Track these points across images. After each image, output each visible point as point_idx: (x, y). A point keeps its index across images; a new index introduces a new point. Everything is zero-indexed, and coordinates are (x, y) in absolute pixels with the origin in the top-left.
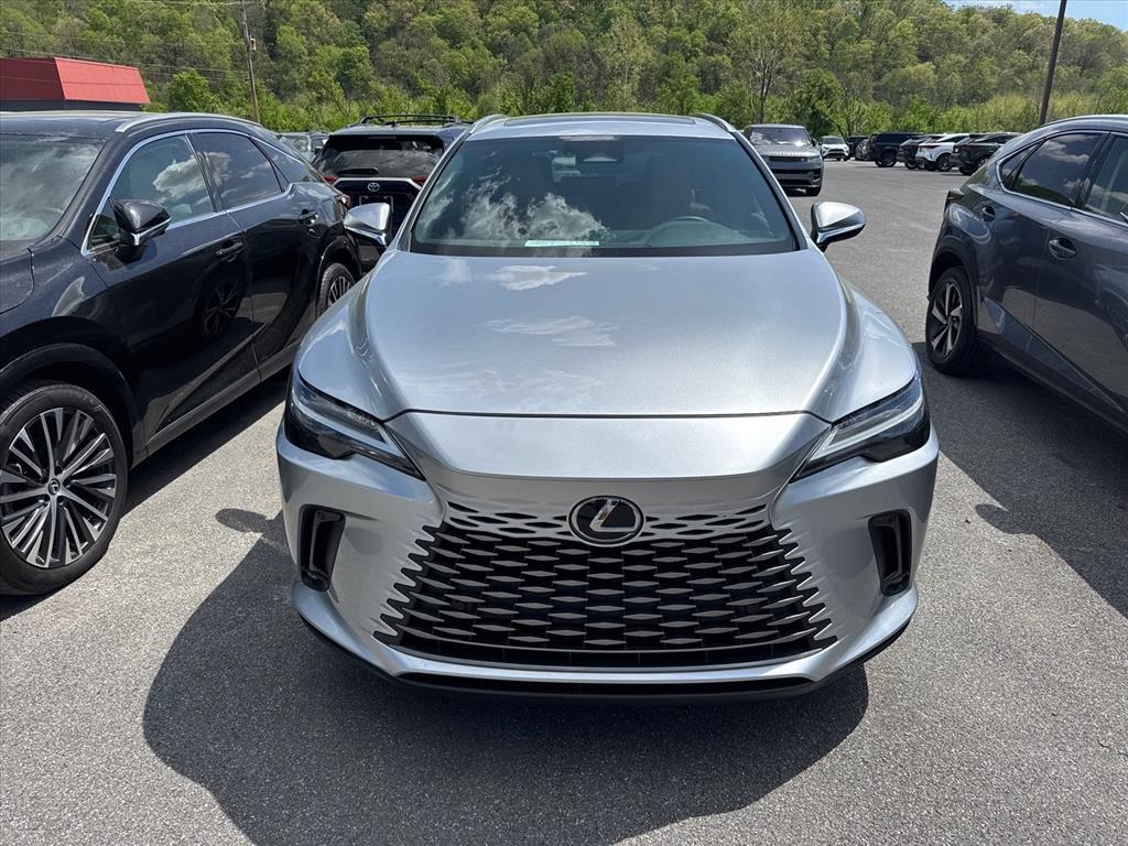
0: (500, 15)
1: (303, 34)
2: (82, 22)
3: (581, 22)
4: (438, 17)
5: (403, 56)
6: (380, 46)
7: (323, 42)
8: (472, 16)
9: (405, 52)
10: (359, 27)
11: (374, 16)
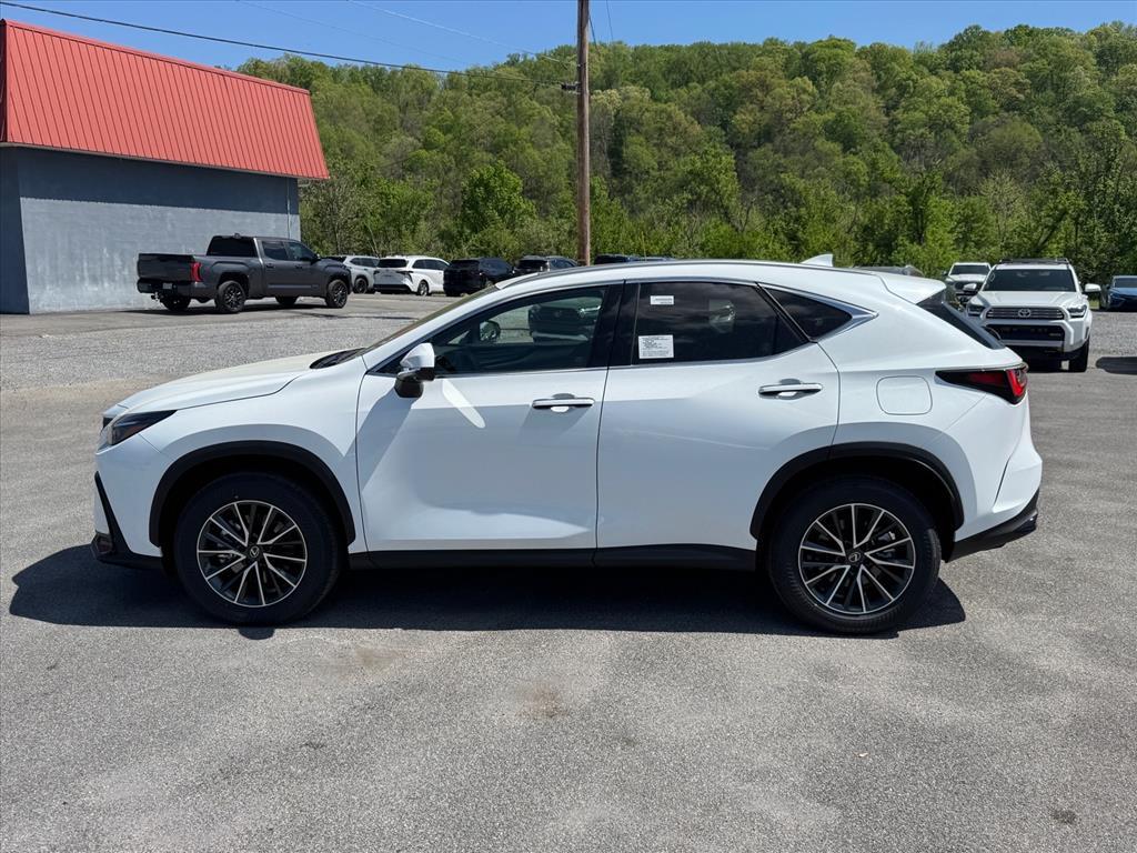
0: (916, 109)
1: (655, 145)
2: (415, 141)
3: (1032, 114)
4: (830, 116)
5: (779, 165)
6: (750, 154)
7: (676, 153)
8: (873, 113)
9: (782, 161)
10: (724, 133)
11: (744, 118)
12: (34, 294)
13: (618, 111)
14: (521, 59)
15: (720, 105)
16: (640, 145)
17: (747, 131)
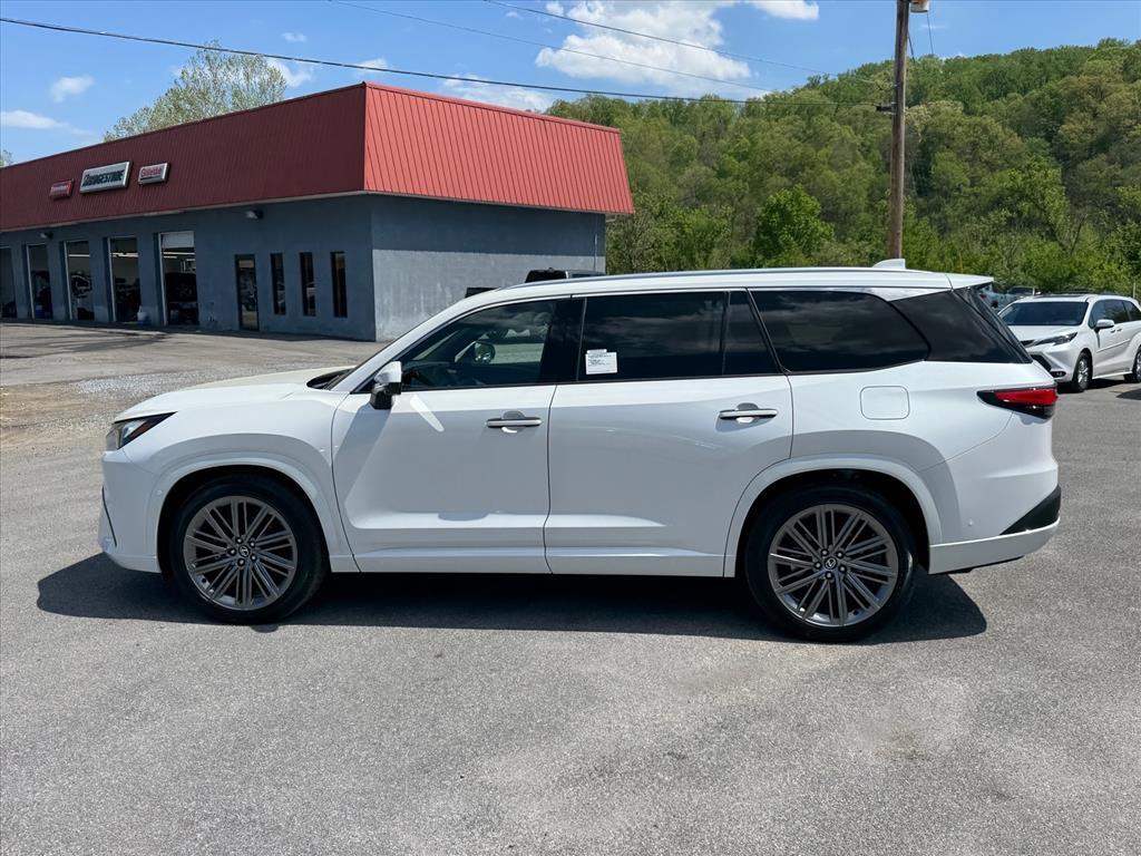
1: (968, 160)
6: (1080, 166)
7: (992, 167)
10: (1048, 144)
11: (1073, 128)
12: (379, 324)
13: (926, 127)
14: (822, 81)
15: (1044, 115)
16: (951, 160)
17: (1076, 141)
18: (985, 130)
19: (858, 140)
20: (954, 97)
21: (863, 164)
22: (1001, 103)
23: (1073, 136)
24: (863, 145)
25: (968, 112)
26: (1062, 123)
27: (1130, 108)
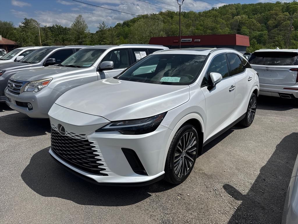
1: (248, 28)
4: (293, 21)
6: (272, 31)
7: (253, 30)
10: (265, 25)
13: (240, 21)
14: (215, 8)
15: (265, 19)
16: (246, 28)
17: (271, 25)
18: (253, 22)
19: (226, 23)
20: (246, 14)
21: (227, 29)
22: (256, 16)
23: (271, 24)
24: (227, 24)
25: (248, 18)
26: (268, 21)
27: (283, 18)
